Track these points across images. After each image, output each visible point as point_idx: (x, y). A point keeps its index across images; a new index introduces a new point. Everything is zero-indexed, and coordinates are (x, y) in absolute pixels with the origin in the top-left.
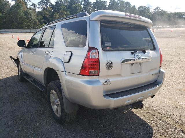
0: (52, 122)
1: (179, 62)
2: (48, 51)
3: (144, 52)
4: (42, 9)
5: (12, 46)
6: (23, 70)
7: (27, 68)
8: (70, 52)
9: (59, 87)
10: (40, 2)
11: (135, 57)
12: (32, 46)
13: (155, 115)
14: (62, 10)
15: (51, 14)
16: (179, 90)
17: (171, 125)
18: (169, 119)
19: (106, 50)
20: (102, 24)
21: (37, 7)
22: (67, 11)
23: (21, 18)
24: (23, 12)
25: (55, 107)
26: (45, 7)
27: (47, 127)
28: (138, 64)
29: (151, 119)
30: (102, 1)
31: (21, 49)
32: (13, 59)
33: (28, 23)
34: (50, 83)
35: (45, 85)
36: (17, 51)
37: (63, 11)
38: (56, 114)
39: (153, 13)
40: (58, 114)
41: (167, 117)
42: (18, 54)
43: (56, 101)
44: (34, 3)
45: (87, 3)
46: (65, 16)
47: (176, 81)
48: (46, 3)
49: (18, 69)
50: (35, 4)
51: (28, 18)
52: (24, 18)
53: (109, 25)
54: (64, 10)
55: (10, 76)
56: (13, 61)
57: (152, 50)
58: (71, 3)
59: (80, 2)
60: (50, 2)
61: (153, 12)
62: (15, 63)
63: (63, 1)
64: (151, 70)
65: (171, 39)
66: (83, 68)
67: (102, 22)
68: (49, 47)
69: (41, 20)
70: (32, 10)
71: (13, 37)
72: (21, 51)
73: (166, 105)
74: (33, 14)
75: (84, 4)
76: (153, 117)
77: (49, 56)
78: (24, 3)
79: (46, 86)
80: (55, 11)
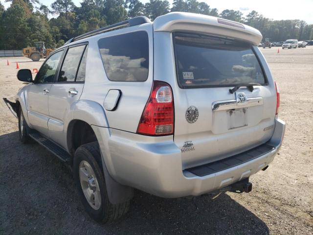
0: (83, 220)
1: (296, 104)
2: (74, 90)
3: (250, 88)
4: (59, 15)
5: (7, 79)
6: (28, 123)
7: (34, 119)
8: (118, 92)
9: (96, 156)
10: (55, 3)
11: (236, 99)
12: (43, 80)
13: (269, 201)
14: (93, 17)
15: (75, 24)
16: (304, 154)
17: (299, 219)
18: (295, 208)
19: (185, 86)
20: (177, 37)
21: (50, 12)
22: (101, 19)
23: (22, 30)
24: (25, 19)
25: (89, 192)
26: (64, 12)
27: (74, 230)
28: (241, 112)
29: (263, 209)
30: (161, 1)
31: (24, 85)
32: (8, 104)
33: (33, 39)
34: (80, 149)
35: (70, 151)
36: (15, 88)
37: (95, 18)
38: (91, 204)
39: (246, 21)
40: (94, 204)
41: (290, 205)
42: (19, 94)
43: (90, 181)
44: (44, 4)
45: (135, 4)
46: (97, 27)
47: (296, 137)
48: (65, 5)
49: (17, 121)
50: (46, 7)
51: (34, 30)
52: (28, 31)
53: (189, 40)
54: (96, 16)
55: (5, 133)
56: (10, 106)
57: (262, 85)
58: (108, 5)
59: (123, 3)
60: (72, 4)
61: (246, 19)
62: (13, 111)
63: (94, 1)
64: (263, 121)
65: (278, 65)
66: (144, 120)
67: (176, 33)
68: (75, 82)
69: (57, 33)
70: (41, 16)
71: (8, 64)
72: (24, 89)
73: (285, 183)
74: (43, 23)
75: (130, 7)
76: (266, 204)
77: (77, 98)
78: (26, 4)
79: (72, 153)
80: (81, 18)
